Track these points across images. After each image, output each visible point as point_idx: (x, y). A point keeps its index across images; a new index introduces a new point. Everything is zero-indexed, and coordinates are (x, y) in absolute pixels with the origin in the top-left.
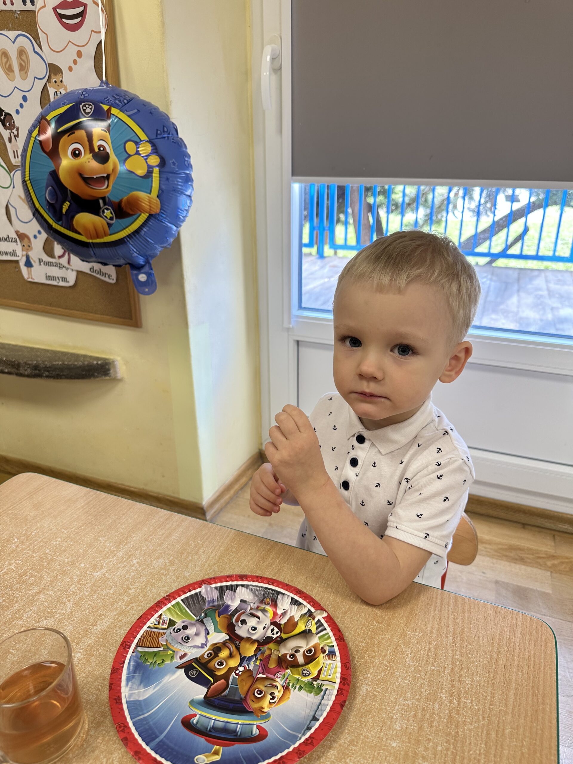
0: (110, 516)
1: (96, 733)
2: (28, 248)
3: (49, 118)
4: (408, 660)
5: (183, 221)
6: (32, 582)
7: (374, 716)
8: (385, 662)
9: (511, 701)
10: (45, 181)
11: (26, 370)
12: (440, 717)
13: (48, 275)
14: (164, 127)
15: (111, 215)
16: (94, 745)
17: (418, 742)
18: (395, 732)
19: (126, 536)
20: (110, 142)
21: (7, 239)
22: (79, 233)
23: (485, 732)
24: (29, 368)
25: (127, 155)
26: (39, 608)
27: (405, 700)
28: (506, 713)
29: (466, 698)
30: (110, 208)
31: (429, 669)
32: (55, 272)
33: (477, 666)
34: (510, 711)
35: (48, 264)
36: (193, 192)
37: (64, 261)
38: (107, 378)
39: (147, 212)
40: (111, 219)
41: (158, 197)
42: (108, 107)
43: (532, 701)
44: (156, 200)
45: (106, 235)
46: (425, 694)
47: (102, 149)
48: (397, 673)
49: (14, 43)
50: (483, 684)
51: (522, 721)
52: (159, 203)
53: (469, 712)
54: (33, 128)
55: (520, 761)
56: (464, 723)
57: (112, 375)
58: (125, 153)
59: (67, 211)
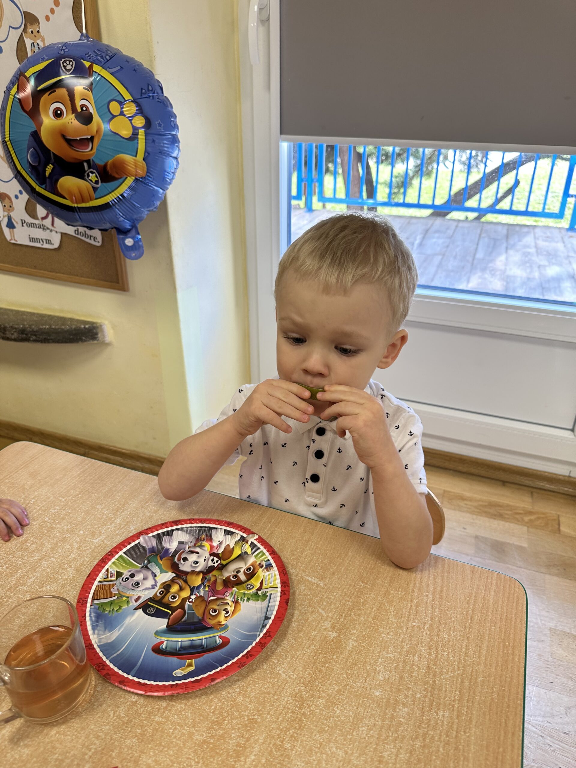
0: (105, 484)
1: (103, 689)
2: (9, 208)
3: (27, 74)
4: (391, 617)
5: (170, 183)
6: (33, 549)
7: (359, 669)
8: (370, 619)
9: (484, 653)
10: (27, 142)
11: (12, 334)
12: (419, 668)
13: (31, 237)
14: (148, 85)
15: (96, 179)
16: (101, 700)
17: (399, 690)
18: (378, 682)
19: (123, 503)
20: (93, 102)
22: (64, 197)
23: (460, 680)
24: (15, 332)
25: (111, 116)
26: (42, 574)
27: (388, 653)
28: (479, 664)
29: (443, 651)
30: (94, 171)
31: (410, 625)
32: (38, 233)
33: (454, 622)
34: (482, 662)
35: (31, 225)
36: (180, 153)
37: (48, 222)
38: (95, 342)
39: (133, 176)
40: (97, 182)
41: (144, 159)
42: (90, 63)
43: (503, 652)
44: (142, 163)
45: (91, 200)
46: (406, 648)
47: (84, 109)
48: (381, 630)
50: (459, 638)
51: (493, 670)
52: (146, 167)
53: (446, 663)
54: (11, 85)
55: (490, 704)
56: (441, 673)
57: (100, 339)
58: (109, 113)
59: (50, 174)
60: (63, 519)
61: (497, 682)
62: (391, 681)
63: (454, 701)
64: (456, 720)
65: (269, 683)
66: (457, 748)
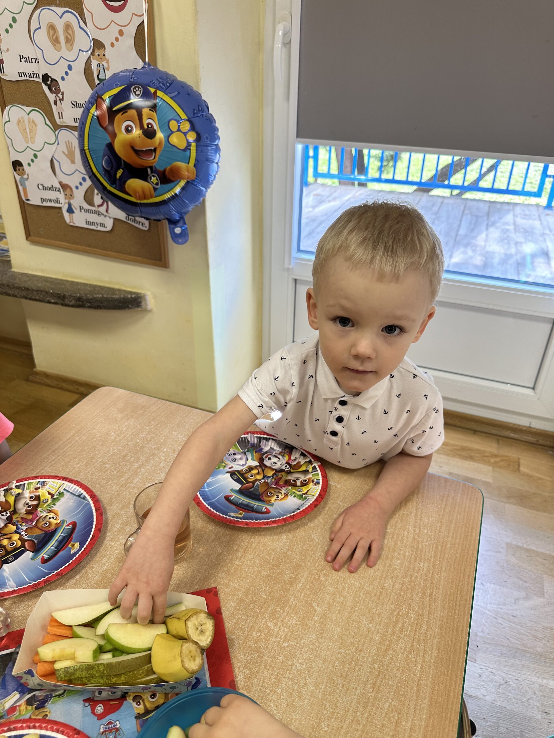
0: (176, 417)
2: (70, 197)
5: (212, 183)
6: (133, 460)
9: (452, 530)
11: (70, 301)
12: (407, 538)
13: (88, 220)
14: (199, 106)
15: (157, 181)
20: (156, 121)
21: (51, 188)
22: (130, 195)
23: (435, 546)
24: (73, 299)
25: (170, 132)
28: (448, 537)
32: (94, 218)
33: (432, 512)
34: (451, 536)
35: (88, 211)
36: (221, 158)
37: (103, 209)
38: (139, 309)
39: (185, 179)
40: (157, 184)
41: (194, 166)
42: (155, 90)
43: (465, 531)
44: (193, 169)
45: (152, 197)
47: (150, 126)
49: (61, 18)
50: (435, 521)
51: (458, 541)
52: (195, 172)
53: (426, 536)
54: (90, 105)
55: (455, 560)
56: (423, 542)
57: (143, 307)
58: (169, 130)
59: (120, 177)
60: (150, 441)
61: (460, 547)
62: (389, 545)
63: (431, 557)
64: (432, 568)
65: (308, 544)
66: (432, 583)
